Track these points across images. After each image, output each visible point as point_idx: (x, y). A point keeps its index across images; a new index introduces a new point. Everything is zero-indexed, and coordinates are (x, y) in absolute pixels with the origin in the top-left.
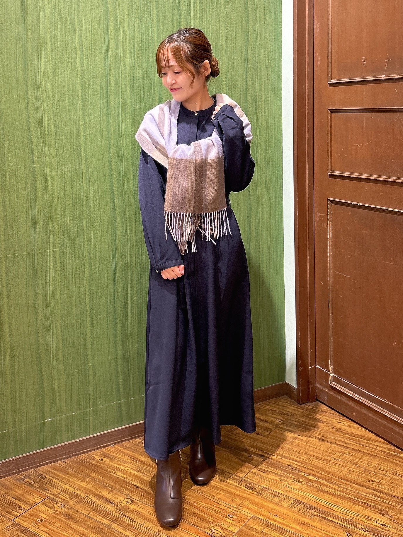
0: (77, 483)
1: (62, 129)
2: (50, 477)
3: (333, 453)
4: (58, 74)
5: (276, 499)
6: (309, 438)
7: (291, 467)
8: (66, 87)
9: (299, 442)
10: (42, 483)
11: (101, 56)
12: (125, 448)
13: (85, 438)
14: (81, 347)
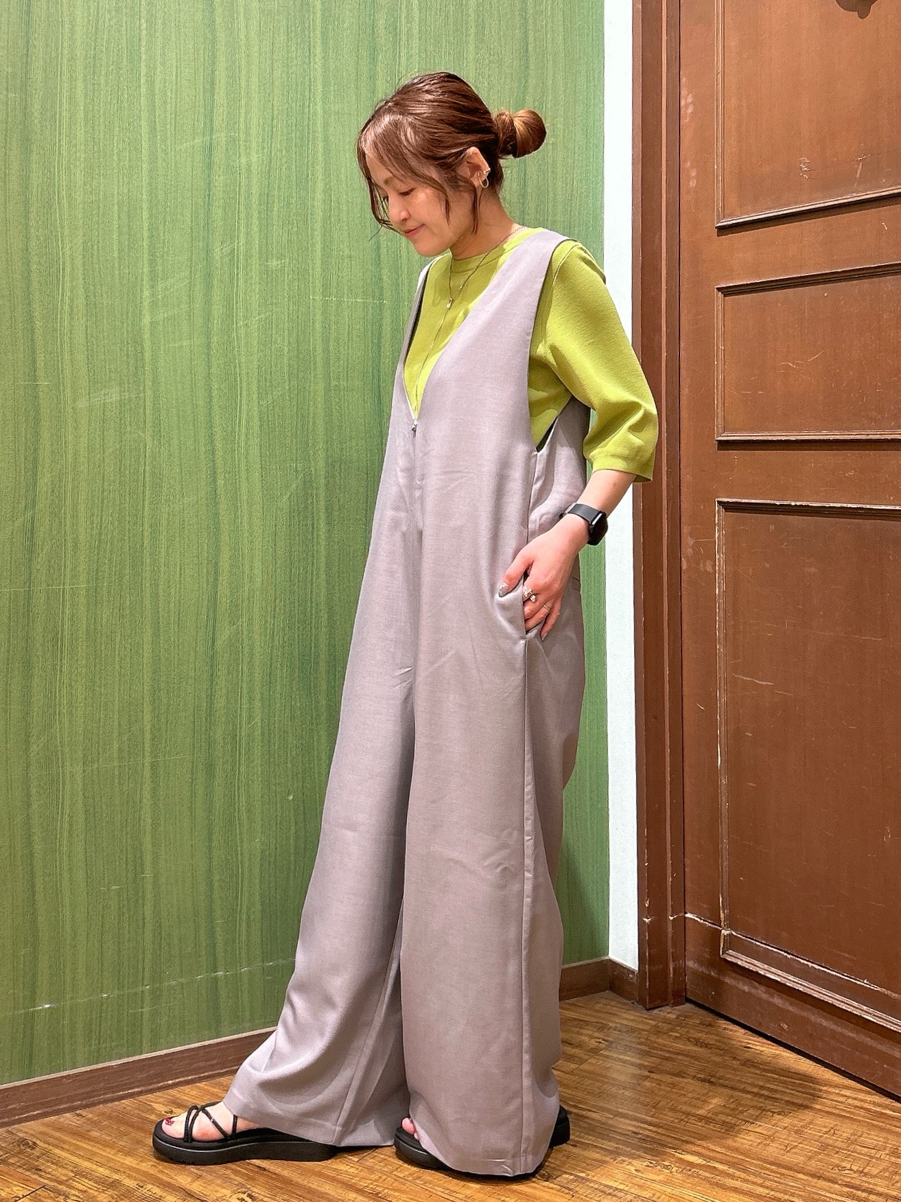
0: (115, 1158)
1: (102, 304)
3: (740, 1109)
6: (678, 1079)
7: (639, 1136)
8: (116, 207)
9: (654, 1085)
10: (27, 1157)
11: (196, 141)
13: (131, 1059)
14: (129, 829)
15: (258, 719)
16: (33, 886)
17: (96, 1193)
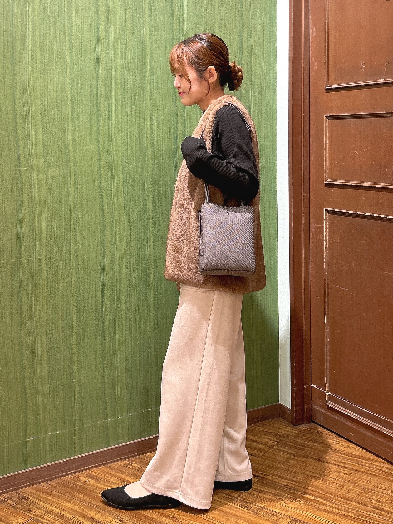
0: (63, 504)
1: (50, 131)
2: (33, 499)
3: (331, 472)
4: (47, 73)
5: (274, 518)
6: (306, 459)
7: (287, 487)
8: (55, 87)
9: (295, 462)
10: (25, 505)
11: (91, 56)
12: (113, 469)
13: (70, 458)
14: (67, 361)
15: (124, 311)
16: (25, 388)
17: (54, 521)
